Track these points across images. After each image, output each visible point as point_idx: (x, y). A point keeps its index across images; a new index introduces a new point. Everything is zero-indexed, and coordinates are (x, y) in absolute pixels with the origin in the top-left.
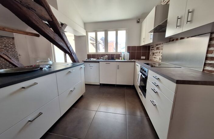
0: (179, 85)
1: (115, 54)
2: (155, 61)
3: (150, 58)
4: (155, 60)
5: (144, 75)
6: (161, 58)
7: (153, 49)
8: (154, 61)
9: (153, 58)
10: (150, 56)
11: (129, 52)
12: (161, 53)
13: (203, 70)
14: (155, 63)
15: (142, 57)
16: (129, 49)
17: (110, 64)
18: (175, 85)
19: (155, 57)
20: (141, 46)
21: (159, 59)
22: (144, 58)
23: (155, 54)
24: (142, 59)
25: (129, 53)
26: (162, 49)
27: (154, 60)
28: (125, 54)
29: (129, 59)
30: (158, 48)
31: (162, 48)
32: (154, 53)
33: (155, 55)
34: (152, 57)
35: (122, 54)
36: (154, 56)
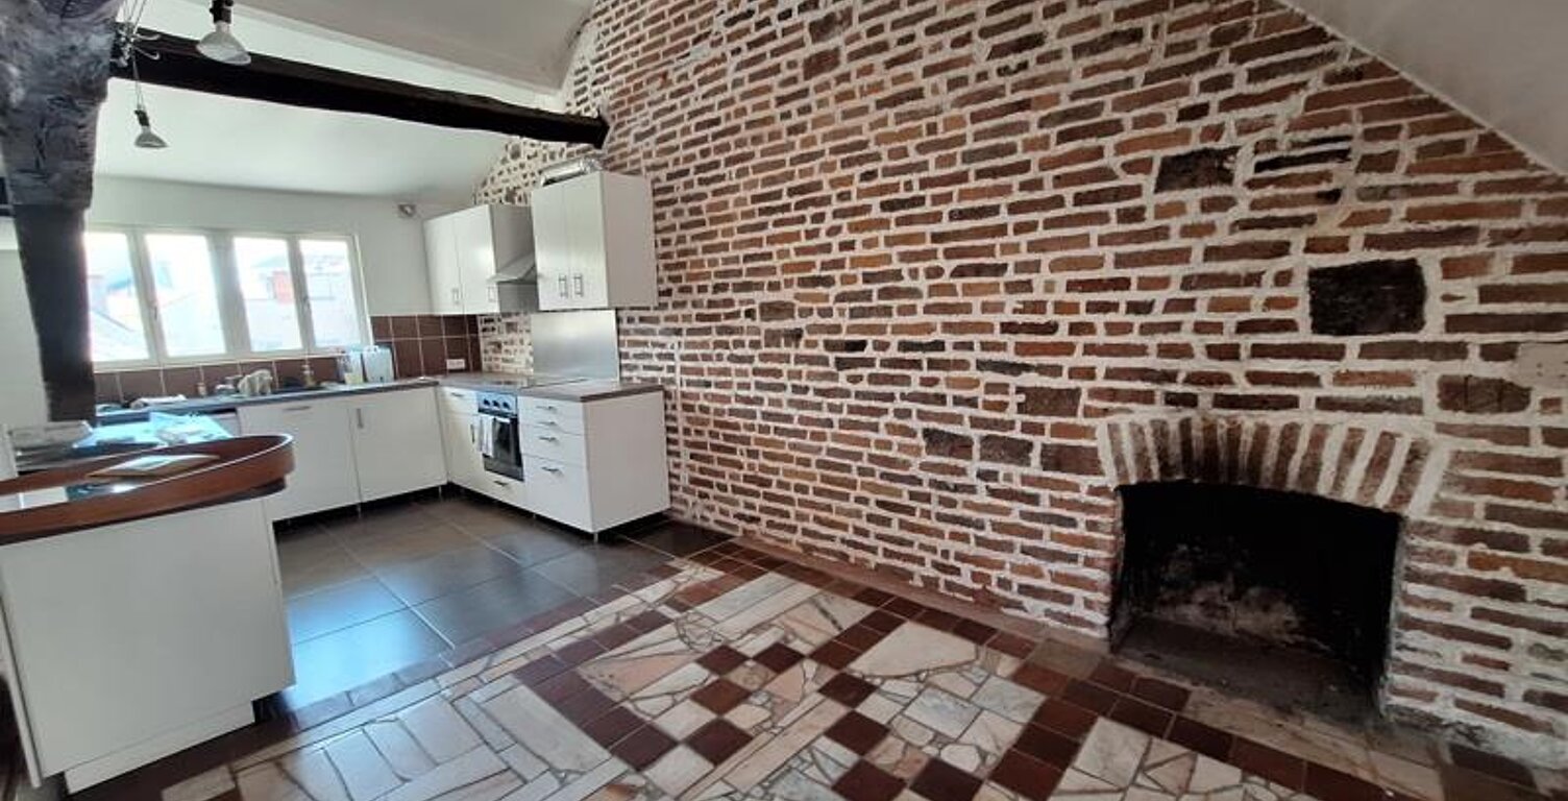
0: (588, 404)
1: (302, 361)
2: (512, 371)
3: (484, 364)
4: (510, 368)
5: (504, 415)
6: (531, 359)
7: (493, 329)
8: (502, 373)
9: (500, 363)
10: (483, 355)
11: (388, 345)
12: (526, 342)
13: (621, 378)
14: (512, 380)
15: (448, 362)
16: (383, 329)
17: (311, 410)
18: (581, 405)
19: (509, 357)
20: (439, 318)
21: (524, 362)
22: (460, 363)
23: (504, 347)
24: (452, 371)
25: (388, 351)
26: (528, 331)
27: (507, 370)
28: (365, 354)
29: (395, 378)
30: (511, 327)
31: (527, 327)
32: (499, 345)
33: (507, 351)
34: (497, 359)
35: (351, 354)
36: (503, 355)
